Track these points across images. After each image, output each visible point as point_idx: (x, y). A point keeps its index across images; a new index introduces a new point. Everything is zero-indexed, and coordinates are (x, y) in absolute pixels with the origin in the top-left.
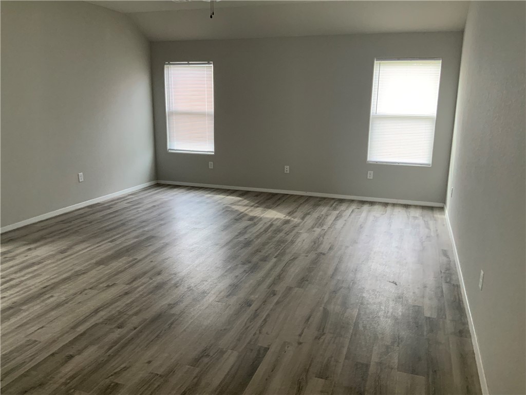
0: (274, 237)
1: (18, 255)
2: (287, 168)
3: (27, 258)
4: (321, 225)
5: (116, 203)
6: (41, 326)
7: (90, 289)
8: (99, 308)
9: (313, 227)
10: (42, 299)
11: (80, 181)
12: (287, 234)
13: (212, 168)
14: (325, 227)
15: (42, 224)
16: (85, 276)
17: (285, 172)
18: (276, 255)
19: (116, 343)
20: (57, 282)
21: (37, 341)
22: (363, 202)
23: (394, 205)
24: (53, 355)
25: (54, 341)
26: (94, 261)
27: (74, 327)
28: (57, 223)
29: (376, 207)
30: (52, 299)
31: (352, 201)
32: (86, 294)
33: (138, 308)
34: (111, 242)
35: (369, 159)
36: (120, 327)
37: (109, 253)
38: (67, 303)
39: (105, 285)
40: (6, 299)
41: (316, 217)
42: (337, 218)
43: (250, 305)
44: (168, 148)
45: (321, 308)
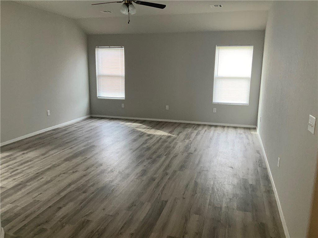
0: (163, 145)
1: (18, 156)
2: (167, 107)
3: (23, 158)
4: (189, 138)
5: (69, 128)
6: (40, 193)
7: (64, 173)
8: (71, 183)
9: (184, 139)
10: (37, 179)
11: (48, 115)
12: (170, 143)
13: (124, 107)
14: (191, 139)
15: (28, 140)
16: (59, 167)
17: (166, 109)
18: (165, 154)
19: (83, 200)
20: (44, 171)
21: (39, 201)
22: (211, 126)
23: (228, 127)
24: (50, 207)
25: (49, 200)
26: (63, 159)
27: (59, 193)
28: (36, 139)
29: (219, 128)
30: (43, 179)
31: (205, 125)
32: (62, 176)
33: (93, 183)
34: (71, 148)
35: (214, 101)
36: (84, 192)
37: (70, 155)
38: (52, 181)
39: (71, 171)
40: (16, 180)
41: (185, 134)
42: (197, 134)
43: (154, 180)
44: (98, 96)
45: (194, 181)
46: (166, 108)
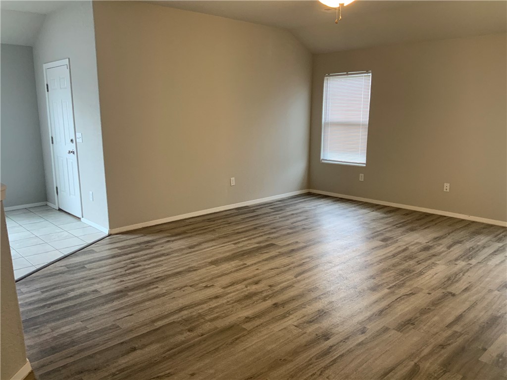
0: (401, 264)
1: (156, 245)
2: (447, 186)
3: (163, 248)
4: (470, 258)
5: (262, 208)
6: (130, 314)
7: (191, 286)
8: (186, 307)
9: (456, 260)
10: (148, 288)
11: (232, 185)
12: (418, 263)
13: (363, 180)
14: (474, 262)
15: (191, 220)
16: (195, 273)
17: (445, 190)
18: (391, 285)
19: (177, 345)
20: (169, 275)
21: (119, 327)
24: (122, 343)
25: (131, 330)
26: (210, 260)
27: (154, 321)
30: (156, 290)
32: (184, 291)
33: (217, 315)
34: (235, 244)
36: (190, 330)
37: (226, 254)
38: (163, 296)
39: (204, 285)
40: (124, 283)
41: (468, 247)
42: (495, 253)
43: (328, 339)
45: (412, 363)
46: (445, 188)
